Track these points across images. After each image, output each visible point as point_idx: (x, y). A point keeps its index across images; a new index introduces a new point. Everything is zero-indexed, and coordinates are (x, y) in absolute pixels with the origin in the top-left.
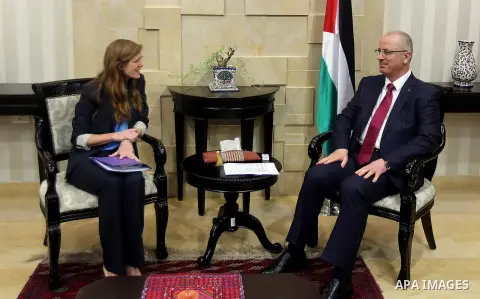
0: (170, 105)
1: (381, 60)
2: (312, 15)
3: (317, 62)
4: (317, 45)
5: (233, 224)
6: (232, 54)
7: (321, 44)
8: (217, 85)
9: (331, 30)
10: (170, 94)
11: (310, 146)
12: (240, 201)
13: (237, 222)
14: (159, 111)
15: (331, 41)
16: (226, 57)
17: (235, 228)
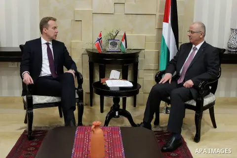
0: (87, 58)
1: (190, 36)
2: (158, 14)
3: (160, 38)
4: (160, 29)
5: (117, 114)
6: (118, 33)
7: (162, 29)
8: (110, 48)
9: (167, 21)
10: (86, 53)
11: (156, 76)
12: (121, 103)
13: (119, 114)
14: (81, 62)
15: (167, 27)
16: (114, 34)
17: (118, 117)
